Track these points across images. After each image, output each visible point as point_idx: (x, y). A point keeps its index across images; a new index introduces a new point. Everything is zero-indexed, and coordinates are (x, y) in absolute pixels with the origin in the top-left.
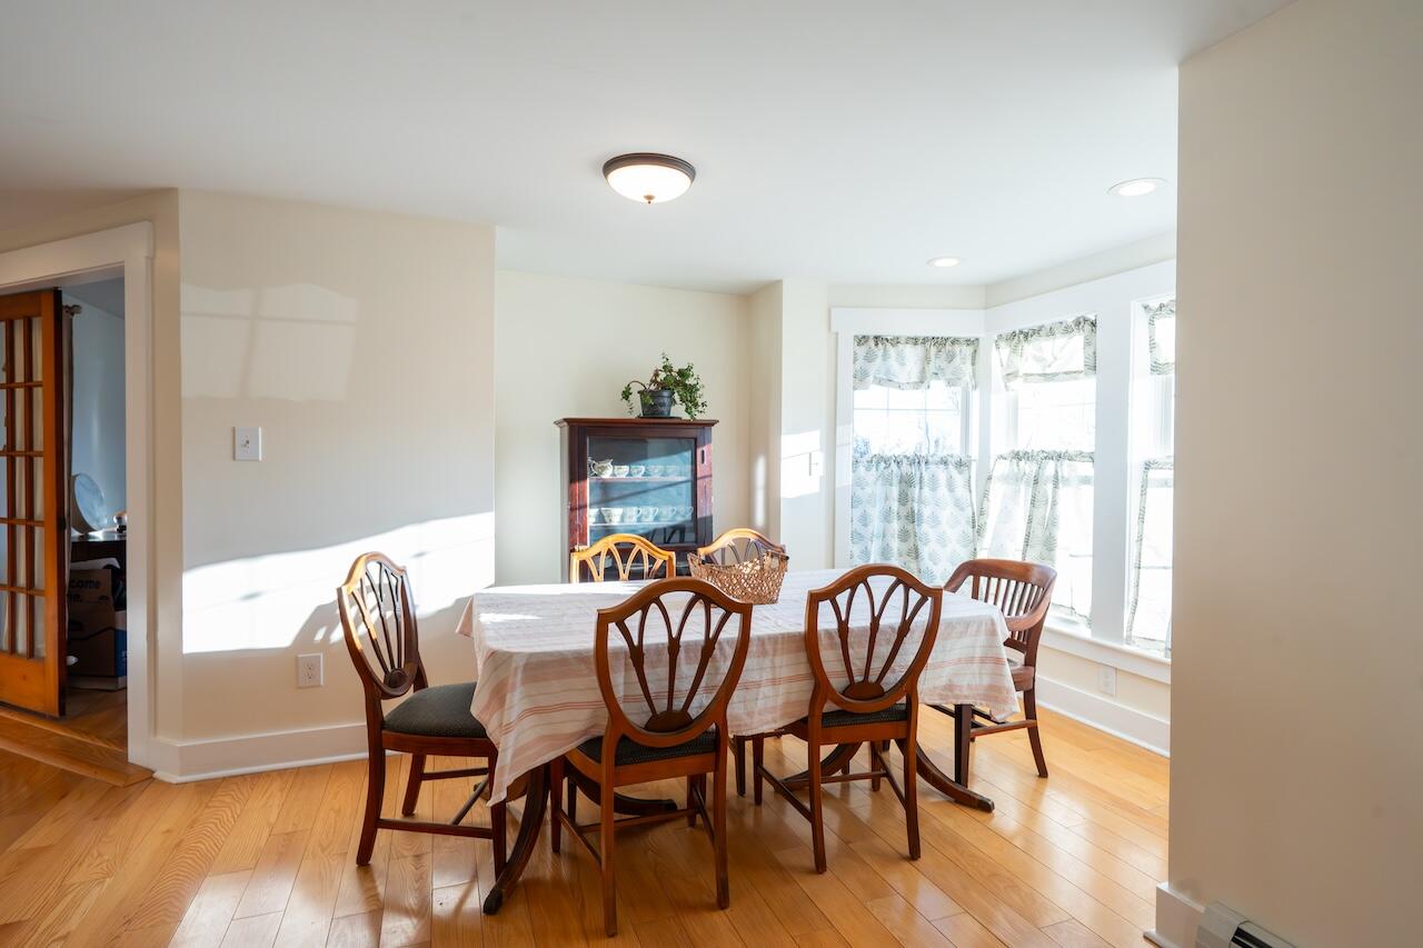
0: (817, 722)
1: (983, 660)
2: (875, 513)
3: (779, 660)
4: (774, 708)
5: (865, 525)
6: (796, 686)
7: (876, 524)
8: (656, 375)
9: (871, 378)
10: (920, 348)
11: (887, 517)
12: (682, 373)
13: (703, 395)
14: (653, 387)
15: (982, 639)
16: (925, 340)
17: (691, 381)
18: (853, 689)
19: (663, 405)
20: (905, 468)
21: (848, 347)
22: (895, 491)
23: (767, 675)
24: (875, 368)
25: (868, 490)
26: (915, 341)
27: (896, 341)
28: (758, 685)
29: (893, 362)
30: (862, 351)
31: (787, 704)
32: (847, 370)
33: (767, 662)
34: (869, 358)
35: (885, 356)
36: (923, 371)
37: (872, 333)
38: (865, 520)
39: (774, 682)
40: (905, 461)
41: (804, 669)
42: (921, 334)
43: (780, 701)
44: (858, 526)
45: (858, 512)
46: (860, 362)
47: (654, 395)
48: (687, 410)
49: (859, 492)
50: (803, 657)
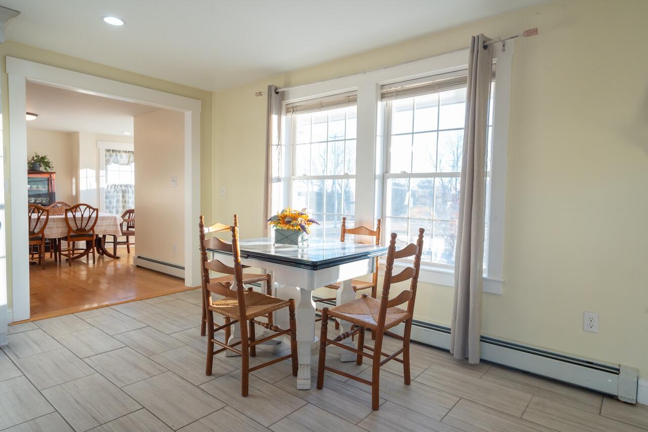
0: (69, 237)
1: (113, 225)
2: (114, 201)
3: (58, 223)
4: (58, 233)
5: (110, 204)
6: (63, 229)
7: (114, 204)
8: (33, 158)
9: (111, 162)
10: (127, 154)
11: (118, 201)
12: (42, 158)
13: (52, 164)
14: (32, 161)
15: (113, 221)
16: (129, 152)
17: (46, 160)
18: (78, 230)
19: (36, 167)
20: (123, 188)
21: (103, 153)
22: (121, 195)
23: (55, 226)
24: (112, 159)
25: (111, 194)
26: (126, 152)
27: (119, 152)
28: (53, 228)
29: (119, 157)
30: (108, 154)
31: (61, 233)
32: (103, 159)
33: (55, 223)
34: (111, 156)
35: (116, 155)
36: (129, 160)
37: (112, 149)
38: (110, 202)
39: (57, 227)
40: (123, 186)
41: (65, 225)
42: (128, 150)
43: (60, 232)
44: (108, 204)
45: (108, 200)
46: (108, 157)
47: (33, 164)
48: (45, 169)
49: (108, 195)
50: (65, 223)
